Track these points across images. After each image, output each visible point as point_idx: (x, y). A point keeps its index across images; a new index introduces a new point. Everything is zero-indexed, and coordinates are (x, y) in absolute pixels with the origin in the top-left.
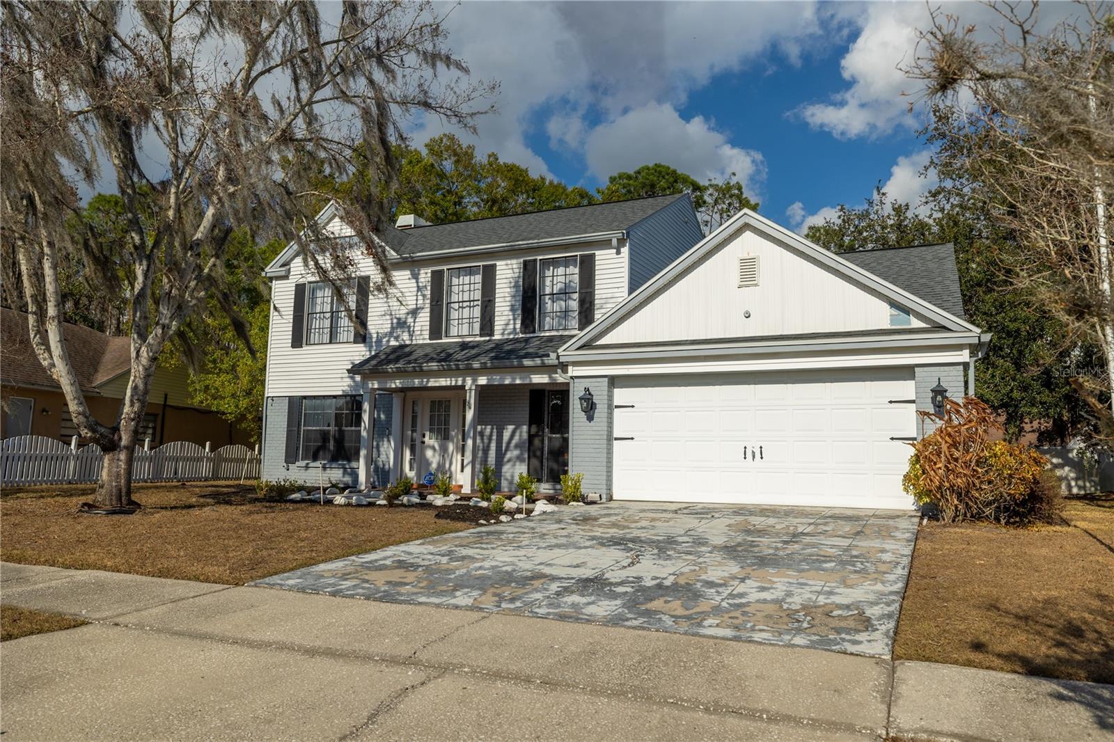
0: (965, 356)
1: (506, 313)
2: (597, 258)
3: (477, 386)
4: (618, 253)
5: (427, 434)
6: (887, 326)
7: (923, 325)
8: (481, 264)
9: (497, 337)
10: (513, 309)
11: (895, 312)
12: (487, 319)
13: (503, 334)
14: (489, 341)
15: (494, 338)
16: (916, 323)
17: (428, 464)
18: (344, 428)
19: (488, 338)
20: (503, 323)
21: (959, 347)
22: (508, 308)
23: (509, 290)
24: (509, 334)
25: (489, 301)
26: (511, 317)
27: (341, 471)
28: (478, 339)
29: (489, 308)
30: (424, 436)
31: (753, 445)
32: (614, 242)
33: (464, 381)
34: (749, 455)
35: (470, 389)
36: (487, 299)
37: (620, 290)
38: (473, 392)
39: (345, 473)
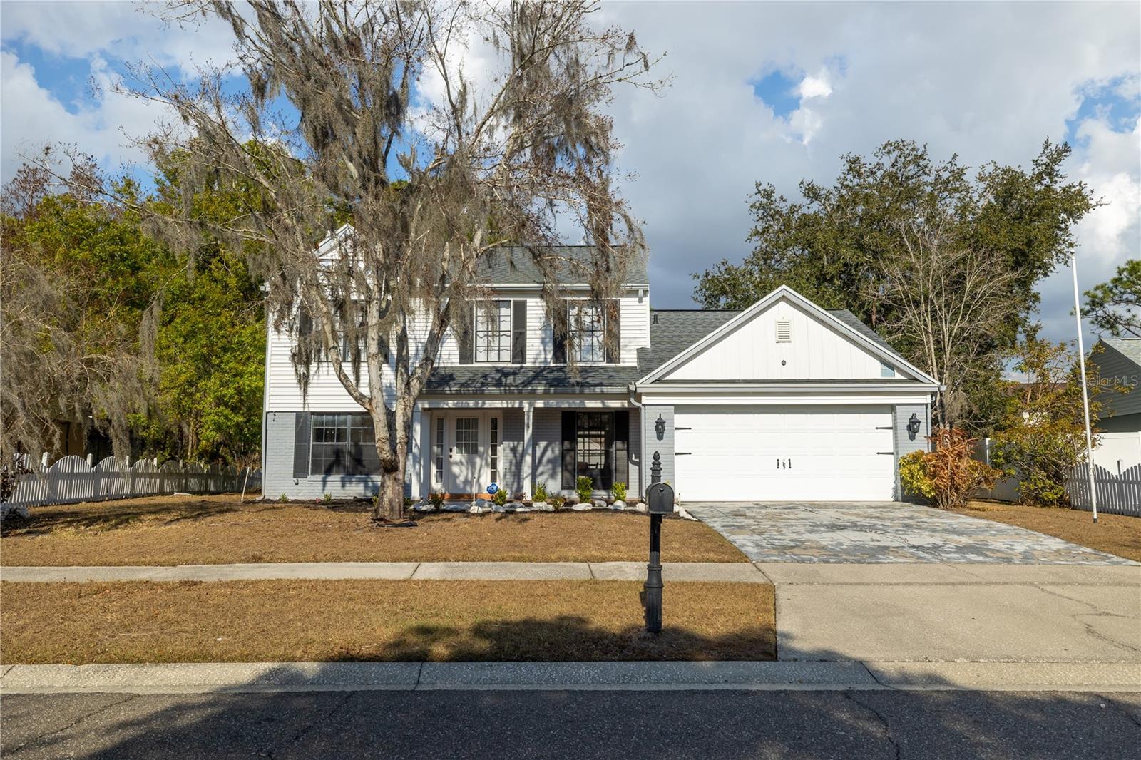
0: (928, 399)
1: (537, 344)
2: (621, 304)
3: (535, 408)
4: (640, 301)
5: (455, 449)
6: (879, 377)
7: (902, 377)
8: (512, 299)
9: (529, 364)
10: (543, 342)
11: (885, 368)
12: (519, 349)
13: (534, 363)
14: (521, 368)
15: (524, 365)
16: (898, 376)
17: (455, 477)
18: (361, 443)
19: (519, 365)
20: (534, 352)
21: (925, 393)
22: (539, 340)
23: (539, 324)
24: (540, 363)
25: (521, 333)
26: (542, 348)
27: (362, 485)
28: (510, 365)
29: (520, 340)
30: (451, 451)
31: (784, 459)
32: (641, 292)
33: (521, 403)
34: (781, 465)
35: (529, 411)
36: (519, 331)
37: (643, 332)
38: (531, 414)
39: (366, 487)
